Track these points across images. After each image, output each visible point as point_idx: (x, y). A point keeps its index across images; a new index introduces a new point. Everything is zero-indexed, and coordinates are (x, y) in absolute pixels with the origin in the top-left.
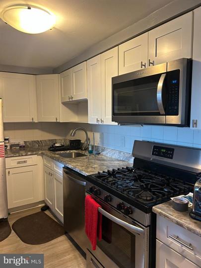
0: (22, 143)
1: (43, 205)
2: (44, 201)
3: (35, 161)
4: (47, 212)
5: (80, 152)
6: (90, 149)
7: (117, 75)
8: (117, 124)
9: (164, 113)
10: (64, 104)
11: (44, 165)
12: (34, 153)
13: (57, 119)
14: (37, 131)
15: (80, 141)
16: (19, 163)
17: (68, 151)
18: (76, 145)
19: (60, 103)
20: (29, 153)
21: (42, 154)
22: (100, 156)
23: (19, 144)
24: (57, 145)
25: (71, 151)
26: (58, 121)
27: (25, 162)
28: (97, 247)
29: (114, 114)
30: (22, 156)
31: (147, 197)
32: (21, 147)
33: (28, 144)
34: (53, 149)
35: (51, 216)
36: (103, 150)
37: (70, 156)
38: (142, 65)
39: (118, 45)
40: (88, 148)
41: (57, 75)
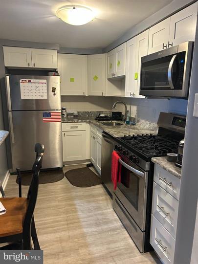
0: (76, 113)
1: (90, 163)
2: (90, 160)
3: (84, 127)
4: (91, 168)
5: (120, 122)
6: (128, 120)
7: (147, 55)
8: (144, 97)
9: (173, 88)
10: (109, 80)
11: (91, 131)
12: (84, 121)
13: (103, 94)
14: (87, 103)
15: (121, 113)
16: (72, 127)
17: (110, 121)
18: (118, 116)
19: (106, 79)
20: (80, 121)
21: (89, 123)
22: (134, 126)
23: (73, 114)
24: (102, 115)
25: (113, 121)
26: (104, 95)
27: (76, 127)
28: (117, 188)
29: (141, 88)
30: (74, 122)
31: (153, 153)
32: (74, 116)
33: (80, 114)
34: (99, 119)
35: (94, 171)
36: (138, 121)
37: (111, 124)
38: (164, 46)
39: (149, 28)
40: (126, 119)
41: (105, 54)
